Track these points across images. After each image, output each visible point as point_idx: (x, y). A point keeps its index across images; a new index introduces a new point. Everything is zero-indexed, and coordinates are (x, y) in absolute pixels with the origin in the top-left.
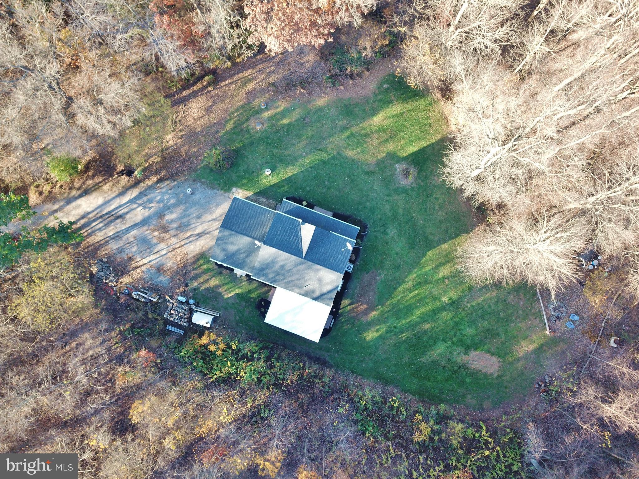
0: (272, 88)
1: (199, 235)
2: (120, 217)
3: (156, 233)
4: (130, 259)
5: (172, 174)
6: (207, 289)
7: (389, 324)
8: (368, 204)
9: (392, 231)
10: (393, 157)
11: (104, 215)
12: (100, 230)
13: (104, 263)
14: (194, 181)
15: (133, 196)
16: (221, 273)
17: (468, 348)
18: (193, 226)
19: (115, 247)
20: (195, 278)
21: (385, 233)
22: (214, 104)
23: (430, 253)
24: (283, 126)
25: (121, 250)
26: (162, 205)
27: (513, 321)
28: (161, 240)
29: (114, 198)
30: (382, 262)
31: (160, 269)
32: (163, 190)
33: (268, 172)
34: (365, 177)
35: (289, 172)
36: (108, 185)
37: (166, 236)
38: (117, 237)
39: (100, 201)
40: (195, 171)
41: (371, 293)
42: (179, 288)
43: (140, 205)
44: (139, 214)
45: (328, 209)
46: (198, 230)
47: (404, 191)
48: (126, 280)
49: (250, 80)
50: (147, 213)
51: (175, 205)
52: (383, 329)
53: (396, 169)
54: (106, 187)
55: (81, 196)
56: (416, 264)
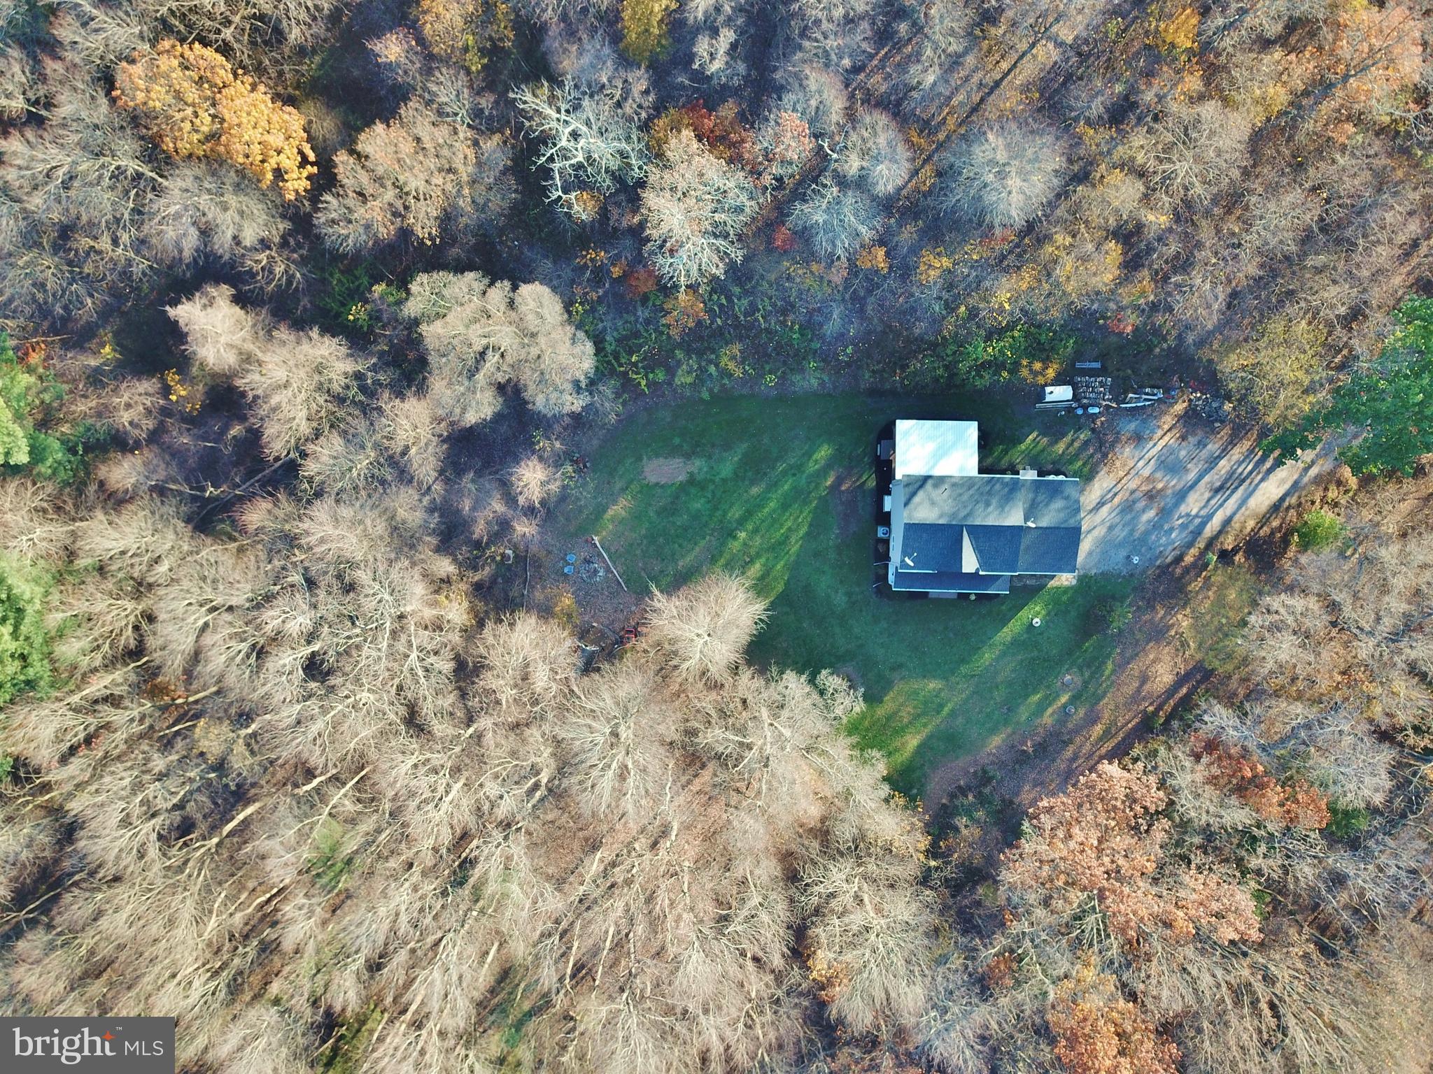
0: (1066, 738)
1: (1101, 504)
2: (1217, 491)
3: (1160, 486)
4: (1183, 438)
5: (1164, 573)
6: (1064, 435)
7: (804, 476)
8: (885, 626)
9: (840, 600)
11: (1240, 485)
12: (1240, 463)
13: (1216, 420)
14: (1132, 575)
15: (1208, 527)
16: (1053, 463)
17: (692, 481)
18: (1115, 513)
19: (1209, 446)
20: (1086, 444)
22: (1139, 690)
23: (780, 587)
24: (1035, 692)
25: (1201, 444)
26: (1166, 527)
27: (645, 537)
28: (1150, 479)
29: (1234, 514)
31: (1138, 439)
32: (1170, 548)
33: (1037, 622)
35: (1009, 632)
36: (1249, 529)
37: (1144, 488)
38: (1213, 461)
39: (1252, 502)
40: (1135, 589)
41: (840, 508)
42: (1102, 423)
43: (1197, 516)
44: (1193, 504)
45: (939, 601)
46: (1105, 510)
48: (1180, 407)
49: (1100, 739)
50: (1183, 509)
51: (1147, 533)
52: (812, 467)
54: (1251, 524)
55: (1282, 499)
56: (795, 568)
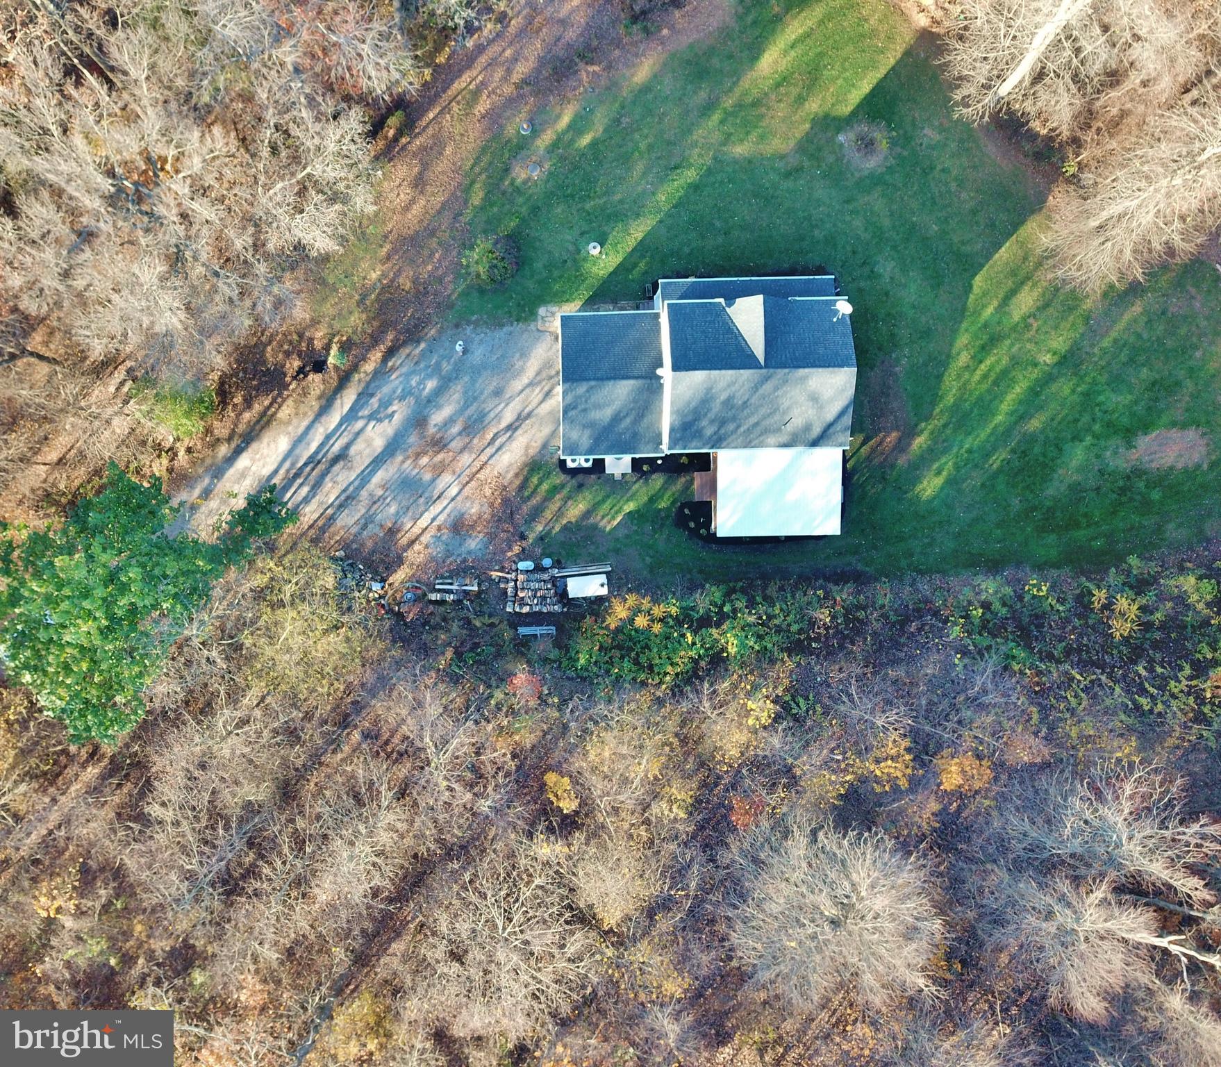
0: (527, 89)
1: (512, 428)
2: (338, 458)
3: (424, 460)
4: (392, 532)
5: (408, 331)
6: (565, 528)
7: (955, 450)
8: (816, 232)
9: (886, 268)
10: (828, 124)
11: (301, 469)
12: (306, 500)
13: (342, 560)
14: (457, 326)
15: (347, 405)
16: (580, 486)
17: (1129, 435)
18: (492, 415)
19: (352, 522)
20: (533, 517)
21: (873, 276)
22: (425, 166)
23: (978, 281)
24: (583, 152)
25: (367, 521)
26: (412, 400)
27: (1196, 347)
28: (439, 470)
29: (308, 428)
30: (893, 335)
31: (459, 527)
32: (404, 370)
33: (594, 250)
34: (789, 184)
35: (637, 231)
36: (290, 402)
37: (448, 455)
38: (346, 500)
39: (283, 444)
40: (451, 306)
41: (895, 405)
42: (510, 549)
43: (368, 419)
44: (376, 436)
46: (506, 420)
47: (875, 181)
48: (399, 576)
49: (476, 94)
50: (388, 429)
51: (438, 392)
52: (948, 464)
53: (841, 145)
54: (285, 412)
55: (238, 452)
56: (959, 313)
